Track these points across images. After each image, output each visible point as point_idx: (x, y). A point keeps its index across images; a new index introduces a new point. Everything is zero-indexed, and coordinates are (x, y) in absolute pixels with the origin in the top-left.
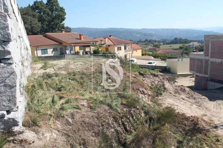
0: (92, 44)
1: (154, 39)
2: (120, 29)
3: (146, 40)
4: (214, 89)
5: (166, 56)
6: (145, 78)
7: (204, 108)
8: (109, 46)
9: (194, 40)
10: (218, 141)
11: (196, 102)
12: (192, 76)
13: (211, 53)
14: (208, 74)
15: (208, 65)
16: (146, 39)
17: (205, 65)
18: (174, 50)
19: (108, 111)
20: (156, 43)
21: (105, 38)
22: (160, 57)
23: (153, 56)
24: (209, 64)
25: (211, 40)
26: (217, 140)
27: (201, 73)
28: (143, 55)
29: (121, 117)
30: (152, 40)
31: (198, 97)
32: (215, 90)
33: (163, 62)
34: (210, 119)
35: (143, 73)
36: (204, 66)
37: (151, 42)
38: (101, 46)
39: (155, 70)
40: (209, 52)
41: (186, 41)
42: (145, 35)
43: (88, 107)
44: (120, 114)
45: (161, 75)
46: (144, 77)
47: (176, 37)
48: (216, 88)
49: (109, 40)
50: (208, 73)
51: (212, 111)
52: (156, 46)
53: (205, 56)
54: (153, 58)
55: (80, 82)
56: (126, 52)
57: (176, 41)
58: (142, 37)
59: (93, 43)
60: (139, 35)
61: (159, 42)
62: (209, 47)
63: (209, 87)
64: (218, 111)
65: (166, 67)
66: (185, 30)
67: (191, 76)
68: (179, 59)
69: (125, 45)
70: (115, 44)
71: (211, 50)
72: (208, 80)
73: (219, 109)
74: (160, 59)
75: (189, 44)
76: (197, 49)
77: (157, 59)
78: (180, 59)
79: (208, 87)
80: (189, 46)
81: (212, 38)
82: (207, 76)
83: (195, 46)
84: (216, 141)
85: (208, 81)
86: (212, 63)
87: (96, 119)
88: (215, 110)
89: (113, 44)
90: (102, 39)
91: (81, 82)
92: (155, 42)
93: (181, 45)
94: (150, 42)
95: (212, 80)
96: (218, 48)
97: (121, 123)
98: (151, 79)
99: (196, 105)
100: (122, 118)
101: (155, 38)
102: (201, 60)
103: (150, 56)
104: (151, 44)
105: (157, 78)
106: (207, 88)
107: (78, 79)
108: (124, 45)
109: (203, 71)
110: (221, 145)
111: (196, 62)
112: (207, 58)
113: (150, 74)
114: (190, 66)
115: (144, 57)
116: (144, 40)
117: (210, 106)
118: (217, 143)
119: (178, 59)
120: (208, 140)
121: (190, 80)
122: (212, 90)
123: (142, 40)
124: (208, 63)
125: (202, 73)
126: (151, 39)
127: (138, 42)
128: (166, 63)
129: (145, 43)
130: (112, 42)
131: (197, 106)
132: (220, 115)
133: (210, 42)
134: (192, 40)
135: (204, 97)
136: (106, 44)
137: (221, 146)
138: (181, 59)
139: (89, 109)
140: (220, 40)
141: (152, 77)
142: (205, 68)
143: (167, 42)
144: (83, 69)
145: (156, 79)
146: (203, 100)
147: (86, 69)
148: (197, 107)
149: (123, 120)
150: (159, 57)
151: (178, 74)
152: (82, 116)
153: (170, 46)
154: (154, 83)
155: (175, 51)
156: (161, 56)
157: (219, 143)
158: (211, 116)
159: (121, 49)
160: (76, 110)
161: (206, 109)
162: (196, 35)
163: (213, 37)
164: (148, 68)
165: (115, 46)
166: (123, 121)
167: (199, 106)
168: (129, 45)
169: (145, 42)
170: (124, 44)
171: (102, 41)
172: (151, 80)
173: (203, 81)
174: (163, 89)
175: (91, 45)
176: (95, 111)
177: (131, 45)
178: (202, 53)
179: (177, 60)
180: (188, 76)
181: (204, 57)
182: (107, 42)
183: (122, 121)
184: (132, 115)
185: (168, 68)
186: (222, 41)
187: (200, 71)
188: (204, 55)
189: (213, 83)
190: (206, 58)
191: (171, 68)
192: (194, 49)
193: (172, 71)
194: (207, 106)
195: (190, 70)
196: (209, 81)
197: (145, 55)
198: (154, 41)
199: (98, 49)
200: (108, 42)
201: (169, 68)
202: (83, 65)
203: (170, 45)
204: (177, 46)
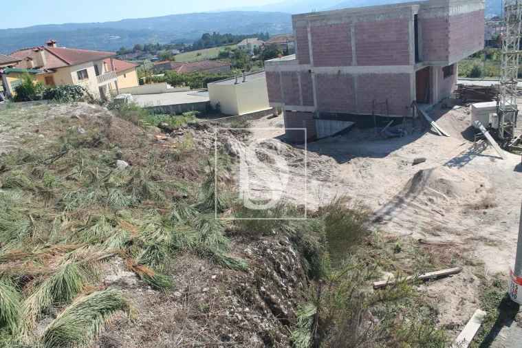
0: (6, 70)
1: (154, 43)
2: (66, 25)
3: (137, 48)
4: (333, 136)
5: (199, 77)
6: (177, 138)
7: (338, 183)
8: (54, 70)
9: (246, 34)
10: (398, 250)
11: (314, 173)
12: (272, 115)
13: (314, 56)
14: (313, 105)
15: (311, 83)
16: (136, 44)
17: (303, 85)
18: (211, 63)
19: (214, 277)
20: (163, 52)
21: (37, 51)
22: (186, 81)
23: (169, 83)
24: (314, 82)
25: (310, 25)
26: (395, 249)
27: (295, 104)
28: (141, 83)
29: (254, 283)
30: (150, 45)
31: (313, 159)
32: (335, 138)
33: (195, 92)
34: (362, 204)
35: (169, 125)
36: (300, 87)
37: (149, 50)
38: (35, 73)
39: (185, 114)
40: (309, 54)
41: (231, 40)
42: (132, 35)
43: (143, 286)
44: (246, 271)
45: (214, 125)
46: (174, 136)
47: (206, 32)
48: (334, 132)
49: (50, 54)
50: (313, 102)
51: (357, 186)
52: (165, 58)
53: (300, 63)
54: (169, 86)
55: (37, 190)
56: (100, 81)
57: (206, 41)
58: (125, 40)
59: (9, 67)
60: (118, 37)
61: (168, 48)
62: (308, 42)
63: (321, 133)
64: (369, 182)
65: (209, 102)
66: (222, 13)
67: (269, 116)
68: (238, 79)
69: (96, 63)
70: (68, 64)
71: (313, 49)
72: (315, 118)
73: (369, 177)
74: (187, 85)
75: (240, 44)
76: (258, 52)
77: (178, 88)
78: (240, 80)
79: (317, 132)
80: (240, 48)
81: (311, 21)
82: (310, 109)
83: (253, 48)
84: (395, 253)
85: (316, 120)
86: (320, 77)
87: (194, 324)
88: (360, 181)
89: (65, 65)
90: (29, 53)
91: (40, 188)
92: (160, 49)
93: (222, 49)
94: (147, 49)
95: (326, 116)
96: (327, 42)
97: (263, 304)
98: (193, 137)
99: (318, 180)
100: (258, 284)
101: (157, 41)
102: (292, 75)
103: (159, 82)
104: (150, 55)
105: (206, 131)
106: (315, 136)
107: (28, 182)
108: (92, 63)
109: (301, 99)
110: (407, 257)
111: (281, 81)
112: (306, 67)
113: (185, 125)
114: (268, 91)
115: (146, 87)
116: (131, 47)
117: (347, 176)
118: (397, 255)
119: (234, 81)
120: (379, 254)
121: (271, 124)
122: (327, 137)
123: (127, 50)
124: (311, 79)
125: (299, 105)
126: (147, 43)
127: (119, 53)
128: (207, 93)
129: (136, 55)
130: (60, 59)
131: (320, 182)
132: (377, 192)
133: (309, 29)
134: (242, 34)
135: (324, 158)
136: (45, 68)
137: (408, 260)
138: (242, 79)
139: (150, 291)
140: (330, 23)
141: (193, 133)
142: (303, 91)
143: (187, 45)
144: (16, 144)
145: (204, 135)
146: (327, 164)
147: (25, 143)
148: (322, 183)
149: (263, 289)
150: (184, 84)
151: (241, 114)
152: (143, 332)
153: (198, 55)
154: (204, 146)
155: (215, 63)
156: (187, 79)
157: (401, 255)
158: (360, 199)
159: (86, 76)
160: (111, 318)
161: (342, 184)
162: (249, 23)
163: (314, 18)
164: (168, 113)
165: (71, 68)
166: (264, 293)
167: (325, 180)
168: (105, 63)
169: (134, 52)
170: (93, 61)
171: (29, 59)
172: (194, 139)
173: (304, 121)
174: (229, 156)
175: (4, 73)
176: (178, 294)
177: (111, 61)
178: (292, 57)
179: (231, 82)
180: (263, 116)
181: (298, 66)
182: (45, 62)
183: (262, 294)
184: (274, 263)
185: (213, 104)
186: (334, 24)
187: (293, 101)
188: (298, 62)
189: (328, 123)
190: (303, 69)
191: (222, 103)
192: (252, 53)
193: (224, 109)
194: (342, 177)
195: (270, 101)
196: (318, 119)
197: (148, 81)
198: (155, 47)
199: (29, 82)
200: (48, 61)
201: (218, 105)
202: (8, 131)
203: (196, 52)
204: (214, 52)
